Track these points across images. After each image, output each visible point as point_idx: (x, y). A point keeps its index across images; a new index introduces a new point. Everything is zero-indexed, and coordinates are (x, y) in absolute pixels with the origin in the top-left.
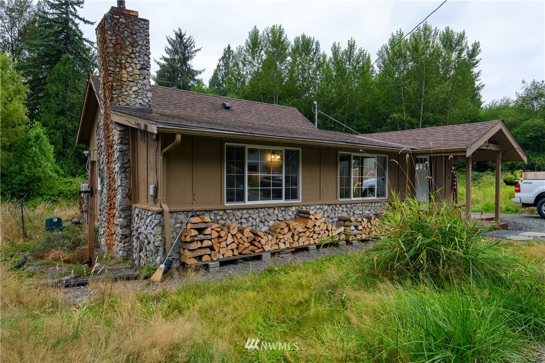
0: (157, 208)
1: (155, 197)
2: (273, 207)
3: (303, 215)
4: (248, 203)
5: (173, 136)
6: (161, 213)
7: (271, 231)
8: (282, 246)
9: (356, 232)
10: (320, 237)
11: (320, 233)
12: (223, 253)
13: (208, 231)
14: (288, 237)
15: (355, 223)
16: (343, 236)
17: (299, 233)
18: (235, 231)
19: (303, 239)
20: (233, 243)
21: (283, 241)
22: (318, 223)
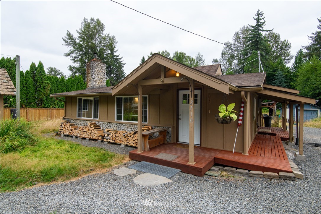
4: (82, 118)
9: (108, 137)
10: (91, 135)
11: (91, 134)
12: (65, 132)
13: (63, 125)
14: (80, 132)
15: (108, 133)
16: (100, 138)
17: (84, 132)
18: (69, 126)
19: (85, 134)
20: (67, 130)
21: (79, 133)
22: (91, 129)
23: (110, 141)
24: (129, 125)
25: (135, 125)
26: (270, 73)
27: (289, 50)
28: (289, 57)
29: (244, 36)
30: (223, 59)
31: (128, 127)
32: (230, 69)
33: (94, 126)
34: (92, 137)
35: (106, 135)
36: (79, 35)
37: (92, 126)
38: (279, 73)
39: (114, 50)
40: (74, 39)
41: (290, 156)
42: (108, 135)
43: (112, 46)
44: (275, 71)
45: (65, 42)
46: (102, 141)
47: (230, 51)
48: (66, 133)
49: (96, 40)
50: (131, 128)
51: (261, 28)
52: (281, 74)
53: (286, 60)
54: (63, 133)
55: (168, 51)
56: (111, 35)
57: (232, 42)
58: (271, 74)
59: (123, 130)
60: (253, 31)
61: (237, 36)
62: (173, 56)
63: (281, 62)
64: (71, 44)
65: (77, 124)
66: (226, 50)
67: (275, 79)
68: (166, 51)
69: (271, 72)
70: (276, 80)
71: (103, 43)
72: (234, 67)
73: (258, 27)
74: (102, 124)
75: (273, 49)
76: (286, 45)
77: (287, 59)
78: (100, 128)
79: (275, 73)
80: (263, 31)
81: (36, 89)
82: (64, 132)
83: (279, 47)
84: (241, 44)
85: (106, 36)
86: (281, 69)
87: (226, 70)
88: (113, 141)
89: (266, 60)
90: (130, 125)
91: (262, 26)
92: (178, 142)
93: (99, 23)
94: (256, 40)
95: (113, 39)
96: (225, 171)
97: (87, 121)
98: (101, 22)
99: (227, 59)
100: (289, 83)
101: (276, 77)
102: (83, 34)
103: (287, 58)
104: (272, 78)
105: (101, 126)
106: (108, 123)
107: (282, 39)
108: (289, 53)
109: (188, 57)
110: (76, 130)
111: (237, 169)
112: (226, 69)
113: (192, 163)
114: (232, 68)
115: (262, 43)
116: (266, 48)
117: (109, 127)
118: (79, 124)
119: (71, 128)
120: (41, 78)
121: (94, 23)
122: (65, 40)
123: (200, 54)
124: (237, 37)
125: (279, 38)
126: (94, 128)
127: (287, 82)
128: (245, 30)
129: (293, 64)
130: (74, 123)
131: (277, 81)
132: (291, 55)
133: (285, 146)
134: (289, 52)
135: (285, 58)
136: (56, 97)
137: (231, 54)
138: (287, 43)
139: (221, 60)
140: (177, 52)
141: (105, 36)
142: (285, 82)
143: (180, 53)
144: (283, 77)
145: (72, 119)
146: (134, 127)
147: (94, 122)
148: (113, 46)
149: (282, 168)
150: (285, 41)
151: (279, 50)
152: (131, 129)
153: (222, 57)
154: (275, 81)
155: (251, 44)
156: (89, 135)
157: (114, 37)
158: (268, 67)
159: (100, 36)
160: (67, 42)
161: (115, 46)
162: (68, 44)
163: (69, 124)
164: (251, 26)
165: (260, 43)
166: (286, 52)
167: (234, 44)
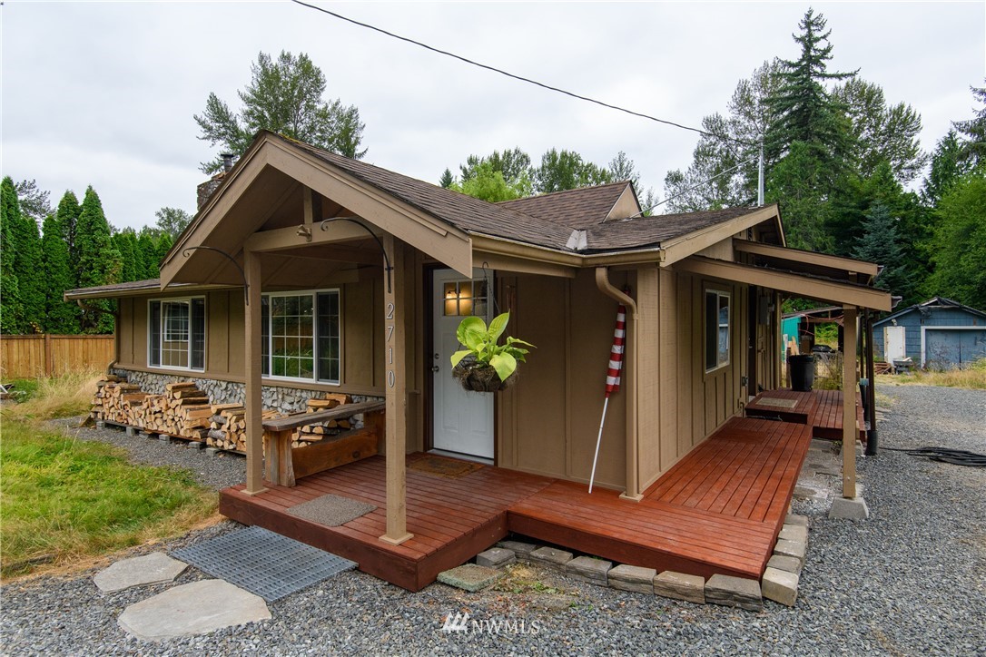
4: (162, 367)
9: (218, 433)
10: (173, 424)
11: (173, 420)
12: (107, 414)
13: (102, 390)
14: (146, 414)
15: (219, 418)
16: (197, 434)
17: (155, 413)
18: (117, 395)
19: (159, 422)
20: (113, 406)
21: (143, 417)
22: (172, 405)
23: (223, 446)
24: (285, 390)
25: (302, 390)
26: (850, 213)
27: (915, 139)
28: (914, 161)
29: (764, 97)
30: (698, 172)
31: (283, 399)
32: (724, 201)
33: (182, 393)
34: (175, 433)
35: (213, 425)
36: (246, 108)
37: (178, 395)
38: (877, 211)
39: (357, 152)
40: (232, 119)
41: (821, 500)
42: (220, 425)
43: (348, 139)
44: (865, 206)
45: (203, 130)
46: (204, 446)
47: (721, 145)
48: (112, 418)
49: (298, 122)
50: (291, 399)
51: (818, 69)
52: (885, 215)
53: (905, 169)
54: (103, 418)
55: (524, 151)
56: (346, 106)
57: (727, 115)
58: (854, 215)
59: (268, 407)
60: (791, 77)
61: (742, 97)
62: (540, 166)
63: (884, 177)
64: (223, 134)
65: (148, 388)
66: (708, 143)
67: (864, 232)
68: (517, 152)
69: (853, 210)
70: (869, 233)
71: (321, 131)
72: (736, 196)
73: (808, 65)
74: (212, 388)
75: (863, 136)
76: (904, 122)
77: (909, 168)
78: (207, 402)
79: (864, 213)
80: (823, 76)
81: (78, 276)
82: (104, 414)
83: (883, 128)
84: (757, 120)
85: (330, 107)
86: (884, 198)
87: (708, 206)
88: (231, 447)
89: (837, 170)
90: (290, 391)
91: (822, 61)
92: (431, 451)
93: (306, 67)
94: (804, 107)
95: (350, 116)
96: (532, 562)
97: (172, 376)
98: (313, 64)
99: (714, 170)
100: (911, 243)
101: (867, 226)
102: (260, 105)
103: (909, 163)
104: (855, 228)
105: (210, 393)
106: (229, 383)
107: (890, 102)
108: (915, 147)
109: (588, 166)
110: (137, 408)
111: (576, 554)
112: (710, 201)
113: (395, 538)
114: (729, 198)
115: (821, 117)
116: (834, 131)
117: (232, 397)
118: (153, 387)
119: (124, 400)
120: (93, 240)
121: (291, 68)
122: (204, 122)
123: (625, 157)
124: (744, 100)
125: (880, 100)
126: (182, 400)
127: (905, 241)
128: (770, 76)
129: (926, 181)
130: (140, 384)
131: (871, 237)
132: (922, 153)
133: (825, 460)
134: (913, 143)
135: (903, 163)
136: (81, 300)
137: (724, 153)
138: (908, 115)
139: (694, 176)
140: (554, 152)
141: (326, 107)
142: (898, 242)
143: (564, 155)
144: (889, 224)
145: (134, 371)
146: (301, 396)
147: (190, 382)
148: (353, 139)
149: (728, 557)
150: (902, 107)
151: (882, 137)
152: (292, 403)
153: (697, 164)
154: (866, 236)
155: (786, 119)
156: (169, 423)
157: (353, 112)
158: (843, 192)
159: (313, 107)
160: (210, 129)
161: (357, 138)
162: (212, 134)
163: (118, 387)
164: (786, 61)
165: (816, 115)
166: (904, 144)
167: (734, 123)
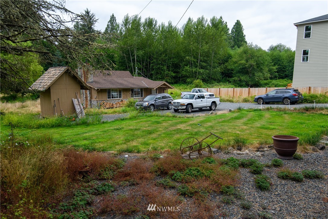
0: (96, 100)
1: (96, 98)
2: (116, 100)
3: (122, 101)
4: (111, 99)
5: (99, 89)
6: (97, 101)
7: (116, 104)
8: (118, 106)
